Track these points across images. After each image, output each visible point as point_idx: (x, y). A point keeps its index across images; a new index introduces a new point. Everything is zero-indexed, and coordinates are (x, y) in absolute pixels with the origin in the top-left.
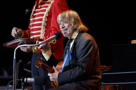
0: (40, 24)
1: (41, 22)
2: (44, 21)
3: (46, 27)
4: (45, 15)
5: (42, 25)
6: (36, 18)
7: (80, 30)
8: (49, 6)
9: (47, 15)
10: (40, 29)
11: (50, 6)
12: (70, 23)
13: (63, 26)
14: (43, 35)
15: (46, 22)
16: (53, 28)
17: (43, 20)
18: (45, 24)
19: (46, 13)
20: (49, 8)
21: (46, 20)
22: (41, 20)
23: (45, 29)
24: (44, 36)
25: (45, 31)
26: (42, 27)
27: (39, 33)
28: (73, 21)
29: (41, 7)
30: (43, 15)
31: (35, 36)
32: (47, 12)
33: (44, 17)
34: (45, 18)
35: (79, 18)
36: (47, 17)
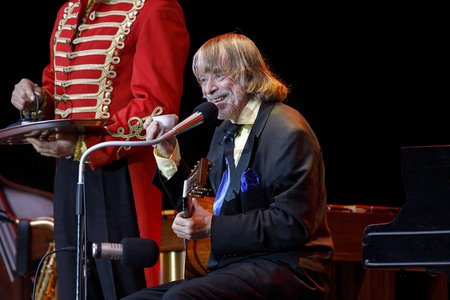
0: (96, 74)
1: (101, 65)
2: (111, 64)
3: (115, 83)
4: (113, 44)
5: (104, 75)
6: (81, 54)
7: (267, 97)
8: (127, 18)
9: (120, 45)
10: (94, 89)
11: (130, 17)
12: (233, 77)
13: (214, 88)
14: (106, 107)
15: (118, 68)
16: (141, 87)
17: (108, 60)
18: (112, 74)
19: (117, 40)
20: (129, 24)
21: (116, 60)
22: (101, 59)
23: (112, 89)
24: (109, 110)
25: (112, 96)
26: (102, 83)
27: (93, 102)
28: (243, 69)
29: (97, 20)
30: (106, 45)
31: (76, 110)
32: (122, 36)
33: (111, 51)
34: (114, 55)
35: (260, 58)
36: (121, 53)
